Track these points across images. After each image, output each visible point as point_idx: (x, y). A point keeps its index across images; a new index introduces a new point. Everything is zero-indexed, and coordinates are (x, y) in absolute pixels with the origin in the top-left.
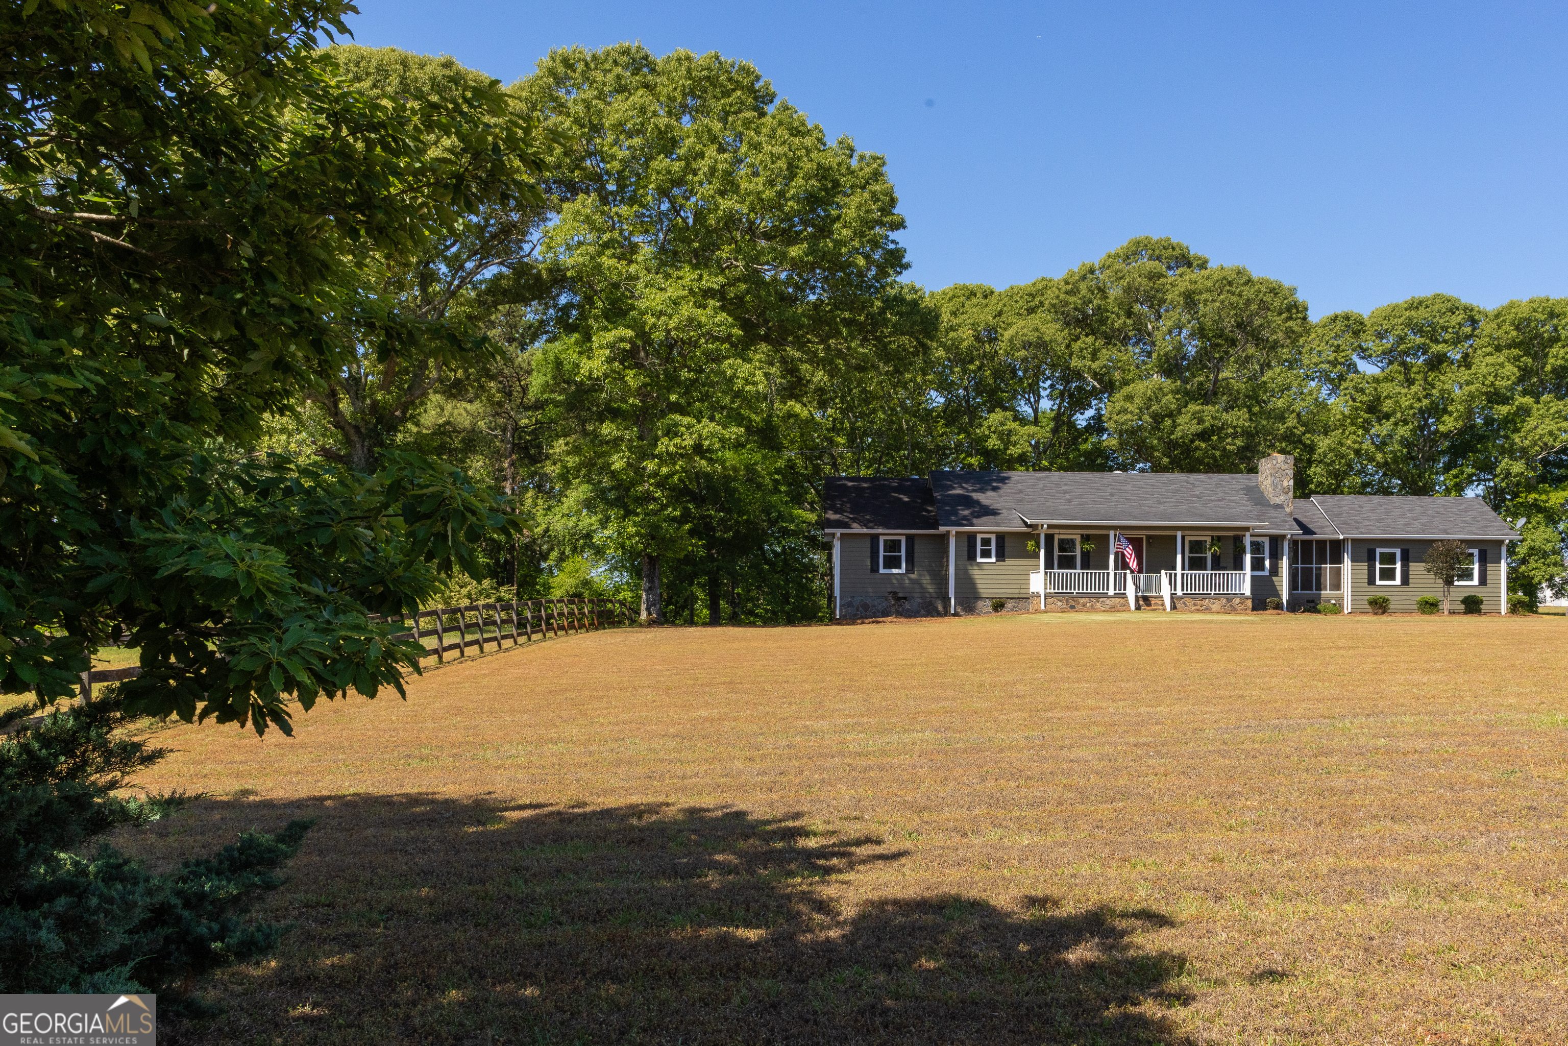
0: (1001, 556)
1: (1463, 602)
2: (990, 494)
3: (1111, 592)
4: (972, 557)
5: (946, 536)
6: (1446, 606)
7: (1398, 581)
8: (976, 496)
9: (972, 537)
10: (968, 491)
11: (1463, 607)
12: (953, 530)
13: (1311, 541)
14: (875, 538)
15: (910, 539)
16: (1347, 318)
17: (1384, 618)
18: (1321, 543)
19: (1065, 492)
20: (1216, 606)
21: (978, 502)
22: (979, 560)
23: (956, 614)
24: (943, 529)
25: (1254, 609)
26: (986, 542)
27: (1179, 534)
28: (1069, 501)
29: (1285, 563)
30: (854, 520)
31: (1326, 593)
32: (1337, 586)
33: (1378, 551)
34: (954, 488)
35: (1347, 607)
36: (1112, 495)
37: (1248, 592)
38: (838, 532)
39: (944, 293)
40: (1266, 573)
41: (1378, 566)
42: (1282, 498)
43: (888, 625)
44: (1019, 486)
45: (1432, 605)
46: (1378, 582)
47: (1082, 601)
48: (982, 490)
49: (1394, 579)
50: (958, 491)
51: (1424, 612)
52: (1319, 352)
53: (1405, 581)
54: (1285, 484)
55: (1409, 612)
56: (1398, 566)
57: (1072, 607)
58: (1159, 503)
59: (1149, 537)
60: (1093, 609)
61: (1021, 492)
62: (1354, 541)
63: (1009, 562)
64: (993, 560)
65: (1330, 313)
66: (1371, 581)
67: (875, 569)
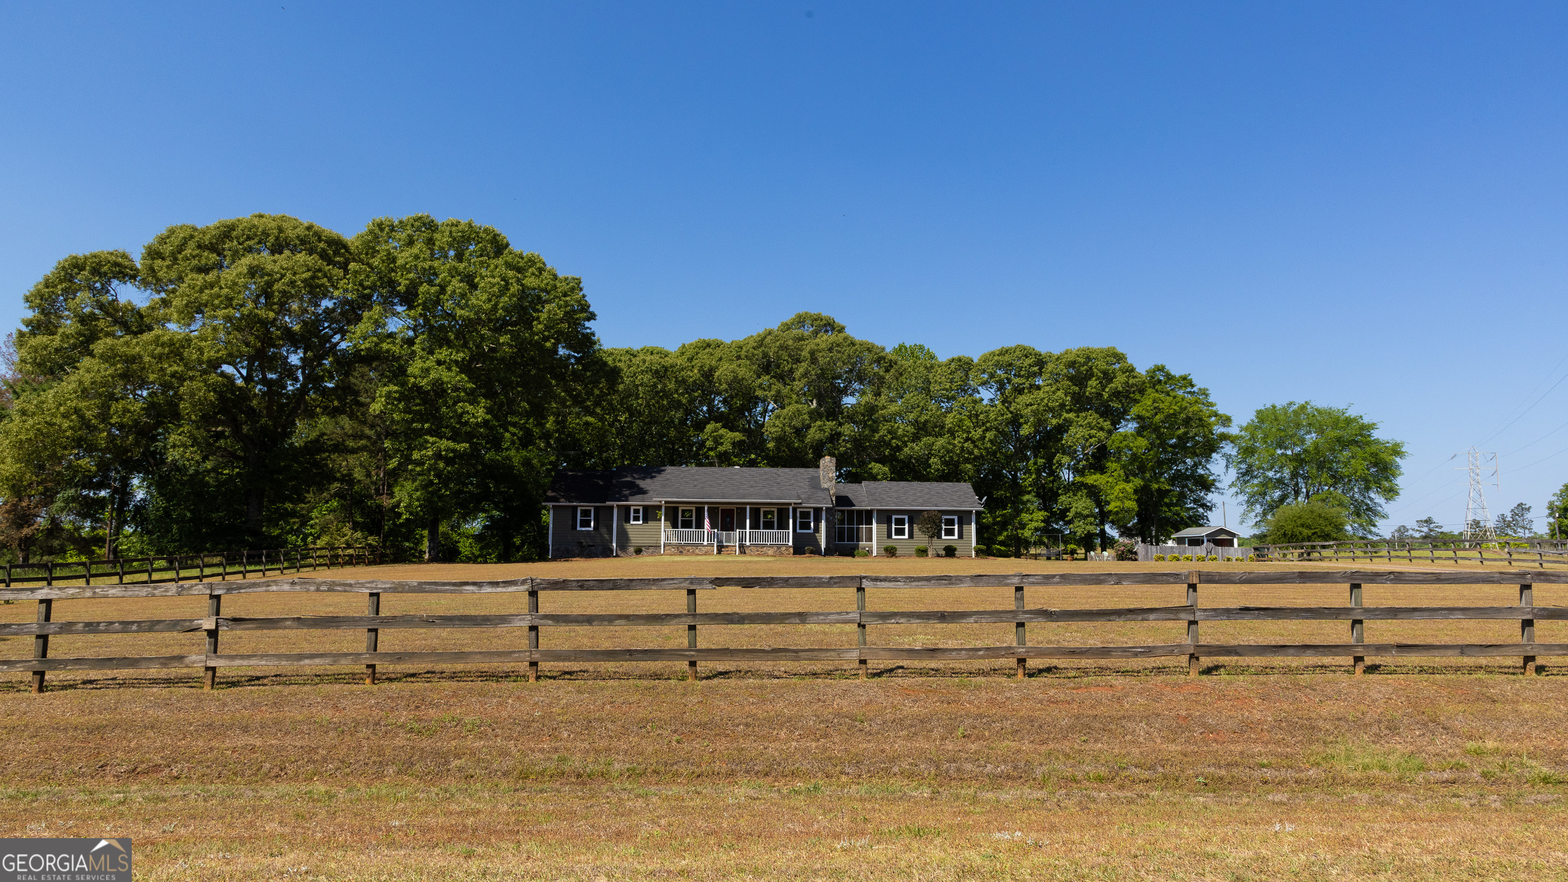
0: (646, 520)
1: (944, 549)
2: (648, 481)
3: (705, 543)
4: (628, 521)
5: (612, 507)
6: (930, 553)
7: (906, 536)
8: (638, 482)
9: (628, 508)
10: (635, 478)
11: (944, 553)
12: (615, 504)
13: (853, 511)
14: (575, 508)
15: (597, 509)
16: (960, 360)
17: (893, 559)
18: (860, 512)
19: (696, 480)
20: (771, 552)
21: (638, 486)
22: (632, 522)
23: (617, 556)
24: (608, 503)
25: (795, 553)
26: (636, 511)
27: (748, 507)
28: (695, 486)
29: (823, 525)
30: (563, 497)
31: (863, 543)
32: (870, 539)
33: (894, 517)
34: (627, 477)
35: (875, 554)
36: (724, 482)
37: (791, 543)
38: (550, 505)
39: (692, 344)
40: (812, 531)
41: (894, 526)
42: (829, 484)
43: (574, 563)
44: (668, 476)
45: (922, 551)
46: (894, 537)
47: (687, 548)
48: (643, 479)
49: (904, 534)
50: (629, 479)
51: (918, 556)
52: (940, 383)
53: (911, 536)
54: (830, 475)
55: (910, 556)
56: (906, 526)
57: (681, 552)
58: (752, 487)
59: (737, 508)
60: (693, 553)
61: (668, 479)
62: (878, 511)
63: (651, 523)
64: (641, 522)
65: (950, 357)
66: (889, 536)
67: (574, 527)
